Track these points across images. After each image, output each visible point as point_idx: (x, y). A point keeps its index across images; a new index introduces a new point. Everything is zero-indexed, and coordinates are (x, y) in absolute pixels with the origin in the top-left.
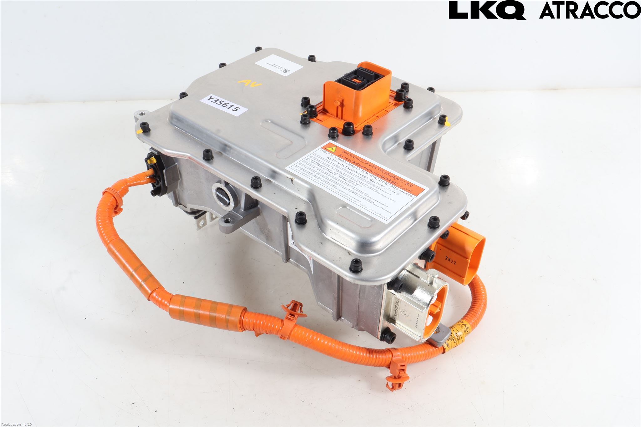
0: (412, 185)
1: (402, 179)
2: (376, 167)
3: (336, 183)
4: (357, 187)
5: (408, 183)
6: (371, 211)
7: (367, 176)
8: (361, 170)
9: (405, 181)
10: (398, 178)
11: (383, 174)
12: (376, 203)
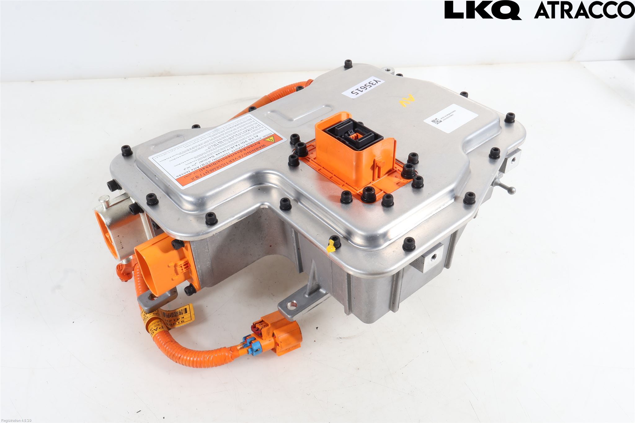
0: (193, 180)
1: (205, 175)
2: (231, 162)
3: (215, 138)
4: (207, 148)
5: (198, 178)
6: (170, 152)
7: (219, 155)
8: (231, 153)
9: (201, 176)
10: (208, 173)
11: (217, 165)
12: (178, 156)
